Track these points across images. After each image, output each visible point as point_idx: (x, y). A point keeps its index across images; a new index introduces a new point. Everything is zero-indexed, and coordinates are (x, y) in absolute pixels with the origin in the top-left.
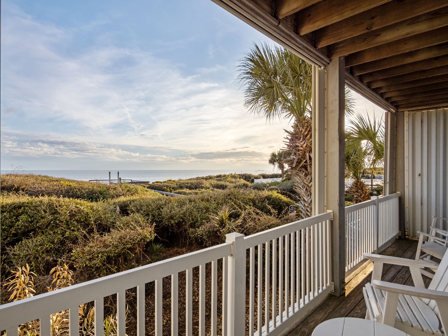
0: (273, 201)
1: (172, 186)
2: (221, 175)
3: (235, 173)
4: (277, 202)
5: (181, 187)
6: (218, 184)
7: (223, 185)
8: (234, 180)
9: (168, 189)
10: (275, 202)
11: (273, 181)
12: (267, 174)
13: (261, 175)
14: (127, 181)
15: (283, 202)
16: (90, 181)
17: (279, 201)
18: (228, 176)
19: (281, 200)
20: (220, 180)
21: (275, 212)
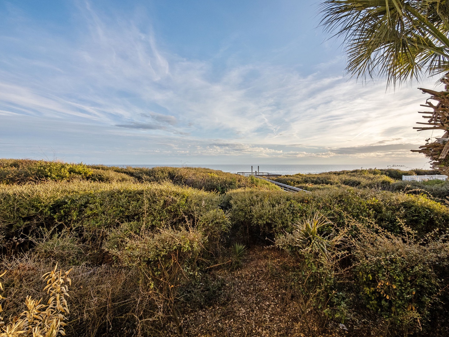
0: (415, 210)
1: (297, 179)
2: (357, 170)
3: (376, 168)
4: (423, 214)
5: (306, 182)
6: (350, 180)
7: (356, 181)
8: (372, 176)
9: (292, 183)
10: (420, 212)
11: (432, 179)
12: (423, 169)
13: (414, 171)
14: (265, 174)
15: (437, 214)
16: (238, 173)
17: (427, 212)
18: (366, 171)
19: (432, 211)
20: (354, 176)
21: (411, 232)
